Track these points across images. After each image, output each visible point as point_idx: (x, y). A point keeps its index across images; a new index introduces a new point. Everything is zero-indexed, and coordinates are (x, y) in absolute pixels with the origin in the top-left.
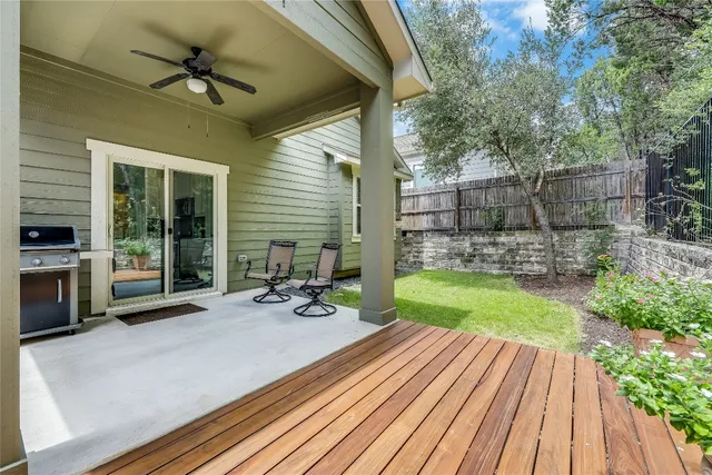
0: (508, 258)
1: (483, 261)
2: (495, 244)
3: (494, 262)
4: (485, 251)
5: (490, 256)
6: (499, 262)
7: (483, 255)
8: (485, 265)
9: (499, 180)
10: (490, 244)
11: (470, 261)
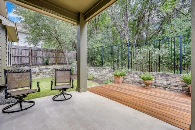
0: (51, 72)
1: (43, 74)
2: (47, 69)
3: (47, 74)
4: (44, 71)
5: (46, 72)
6: (49, 74)
7: (43, 72)
8: (44, 75)
9: (47, 49)
10: (45, 68)
11: (38, 75)
